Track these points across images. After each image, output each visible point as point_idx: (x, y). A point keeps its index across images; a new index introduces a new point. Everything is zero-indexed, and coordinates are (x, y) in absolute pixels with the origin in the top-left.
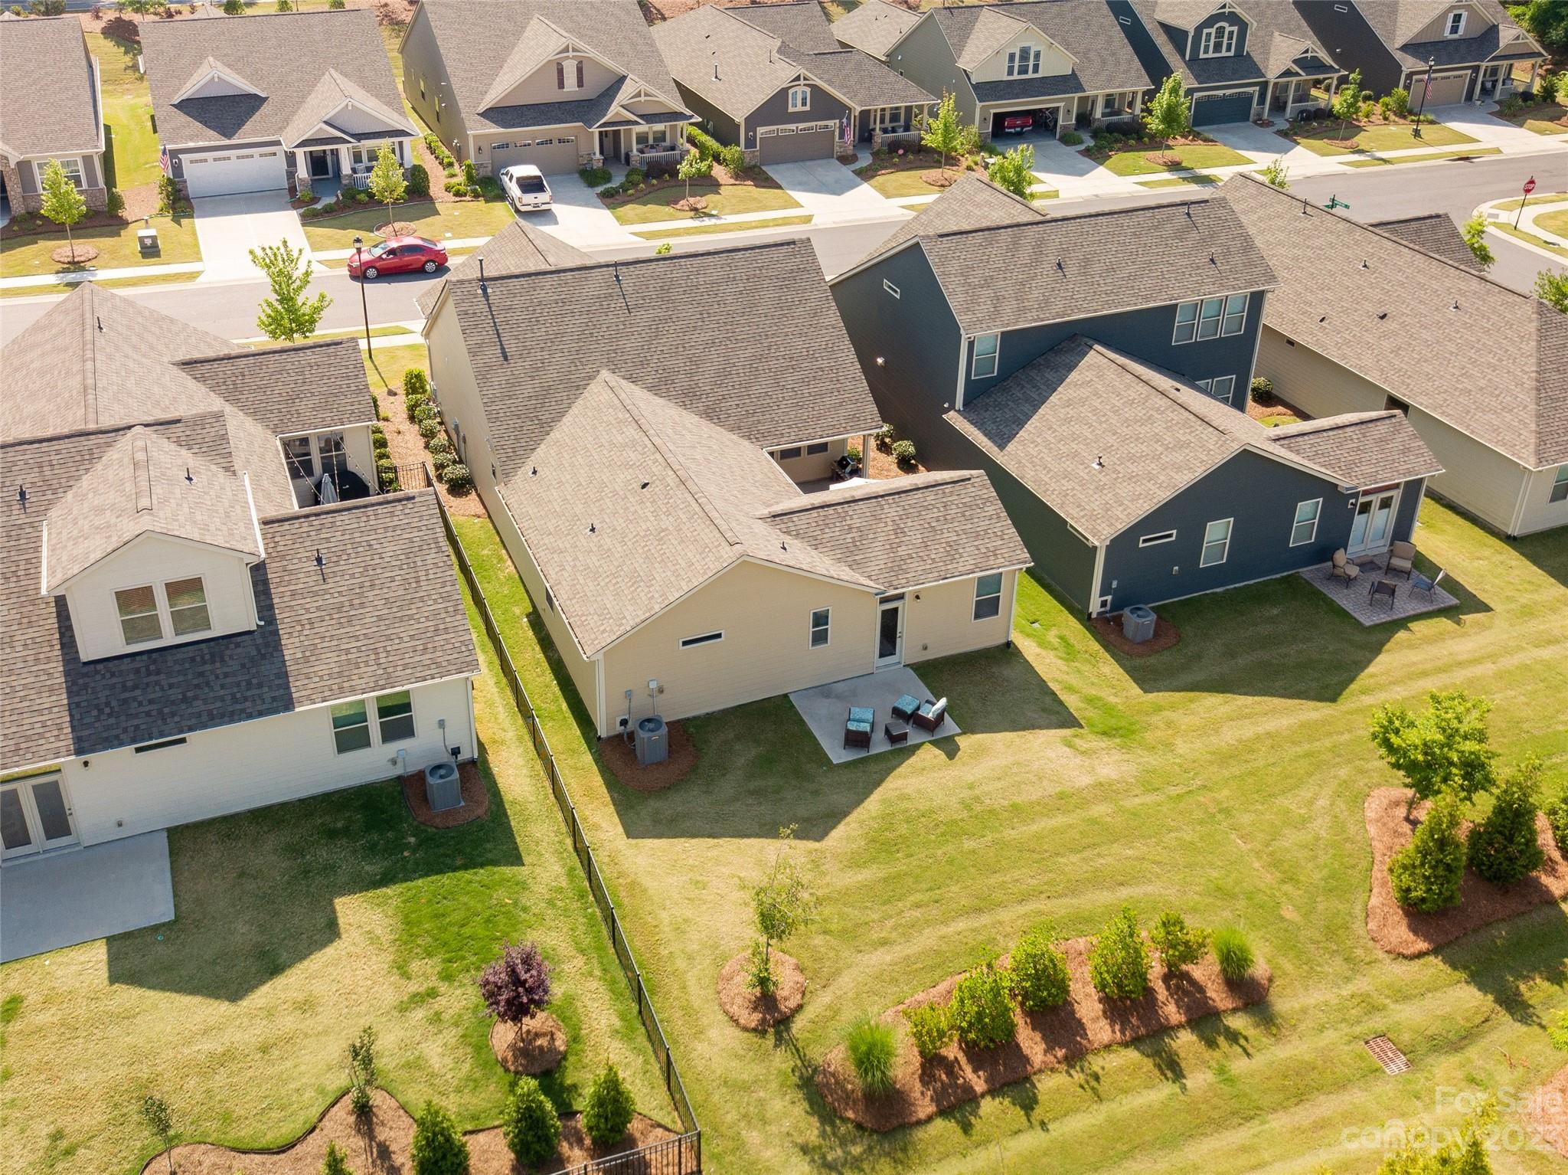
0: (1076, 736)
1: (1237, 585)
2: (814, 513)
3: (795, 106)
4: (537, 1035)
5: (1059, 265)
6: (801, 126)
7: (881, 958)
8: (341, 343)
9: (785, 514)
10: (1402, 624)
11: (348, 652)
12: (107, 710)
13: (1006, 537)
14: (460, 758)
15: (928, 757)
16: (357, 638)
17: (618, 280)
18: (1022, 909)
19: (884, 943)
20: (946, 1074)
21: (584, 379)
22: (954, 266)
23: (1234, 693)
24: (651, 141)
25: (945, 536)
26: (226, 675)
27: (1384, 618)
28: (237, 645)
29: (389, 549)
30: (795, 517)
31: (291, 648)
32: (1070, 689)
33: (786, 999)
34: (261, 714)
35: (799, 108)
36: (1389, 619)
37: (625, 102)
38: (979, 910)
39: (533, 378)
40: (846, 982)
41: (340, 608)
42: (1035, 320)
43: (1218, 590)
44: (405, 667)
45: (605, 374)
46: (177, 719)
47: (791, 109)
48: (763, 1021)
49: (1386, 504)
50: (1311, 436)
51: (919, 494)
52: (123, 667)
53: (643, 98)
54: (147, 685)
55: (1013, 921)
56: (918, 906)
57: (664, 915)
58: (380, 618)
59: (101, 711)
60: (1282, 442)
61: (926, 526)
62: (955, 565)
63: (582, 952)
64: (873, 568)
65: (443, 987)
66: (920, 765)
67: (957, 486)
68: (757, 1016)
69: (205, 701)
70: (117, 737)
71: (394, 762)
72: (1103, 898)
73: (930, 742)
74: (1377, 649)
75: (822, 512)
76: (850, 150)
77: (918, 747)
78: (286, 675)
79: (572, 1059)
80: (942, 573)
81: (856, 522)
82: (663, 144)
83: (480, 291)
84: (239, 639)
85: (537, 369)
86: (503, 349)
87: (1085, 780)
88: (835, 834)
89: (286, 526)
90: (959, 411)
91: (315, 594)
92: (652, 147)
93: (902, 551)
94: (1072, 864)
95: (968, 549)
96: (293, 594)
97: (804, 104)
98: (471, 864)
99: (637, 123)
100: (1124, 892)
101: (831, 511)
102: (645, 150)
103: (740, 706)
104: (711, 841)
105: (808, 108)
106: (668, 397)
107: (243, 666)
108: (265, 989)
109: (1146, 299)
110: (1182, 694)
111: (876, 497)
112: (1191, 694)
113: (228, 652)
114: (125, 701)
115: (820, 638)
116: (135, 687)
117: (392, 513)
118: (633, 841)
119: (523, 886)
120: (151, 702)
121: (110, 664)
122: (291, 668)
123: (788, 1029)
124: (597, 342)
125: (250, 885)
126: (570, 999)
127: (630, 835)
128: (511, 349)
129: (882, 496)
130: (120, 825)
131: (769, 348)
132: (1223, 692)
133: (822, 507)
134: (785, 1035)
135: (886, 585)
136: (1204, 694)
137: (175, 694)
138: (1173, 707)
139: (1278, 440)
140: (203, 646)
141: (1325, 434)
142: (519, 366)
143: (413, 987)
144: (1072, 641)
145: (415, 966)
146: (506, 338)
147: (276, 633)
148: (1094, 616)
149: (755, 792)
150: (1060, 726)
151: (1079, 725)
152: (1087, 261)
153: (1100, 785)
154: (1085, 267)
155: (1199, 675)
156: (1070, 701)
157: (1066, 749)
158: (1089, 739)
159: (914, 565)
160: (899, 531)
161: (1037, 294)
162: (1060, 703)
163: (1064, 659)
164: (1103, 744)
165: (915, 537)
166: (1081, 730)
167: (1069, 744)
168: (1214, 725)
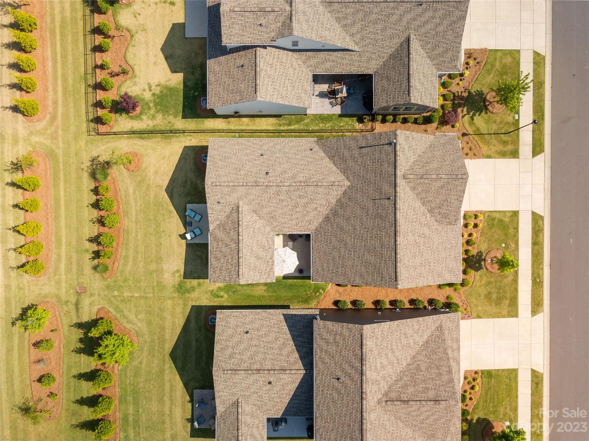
0: (181, 275)
5: (338, 380)
7: (131, 190)
11: (219, 74)
15: (182, 229)
16: (221, 76)
17: (389, 199)
19: (134, 193)
21: (347, 175)
22: (346, 333)
25: (223, 259)
29: (242, 86)
30: (237, 213)
31: (222, 59)
32: (199, 284)
36: (195, 399)
39: (351, 157)
40: (128, 181)
41: (229, 72)
44: (212, 89)
45: (347, 183)
56: (141, 205)
57: (159, 147)
58: (225, 82)
61: (227, 255)
62: (213, 257)
63: (154, 126)
64: (217, 231)
65: (151, 93)
66: (180, 226)
67: (237, 272)
69: (214, 37)
70: (210, 16)
75: (237, 223)
77: (185, 228)
78: (216, 57)
80: (211, 252)
81: (232, 233)
85: (354, 159)
86: (364, 147)
87: (165, 267)
88: (166, 195)
89: (254, 56)
90: (316, 315)
91: (234, 65)
93: (220, 243)
95: (217, 264)
96: (235, 59)
98: (184, 107)
101: (237, 226)
106: (335, 205)
110: (187, 315)
117: (252, 87)
118: (183, 147)
119: (175, 117)
122: (218, 58)
124: (362, 183)
125: (193, 55)
126: (142, 120)
127: (185, 147)
128: (364, 151)
131: (349, 251)
142: (356, 153)
143: (153, 87)
144: (220, 299)
145: (159, 88)
146: (369, 149)
149: (186, 181)
150: (184, 273)
151: (184, 278)
152: (339, 393)
153: (162, 271)
154: (336, 390)
155: (193, 325)
156: (195, 282)
157: (176, 269)
158: (178, 278)
159: (216, 244)
160: (227, 245)
161: (327, 360)
162: (195, 278)
163: (212, 291)
164: (176, 281)
165: (224, 249)
166: (182, 277)
167: (178, 271)
168: (173, 315)
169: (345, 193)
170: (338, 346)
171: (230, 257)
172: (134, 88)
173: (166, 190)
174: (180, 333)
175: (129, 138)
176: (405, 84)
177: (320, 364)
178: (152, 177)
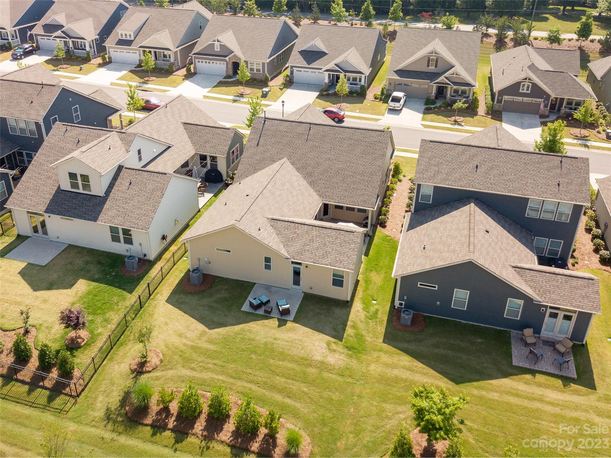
0: (334, 343)
1: (474, 323)
2: (287, 223)
3: (523, 90)
4: (80, 338)
5: (477, 166)
6: (525, 99)
8: (229, 129)
9: (276, 220)
10: (533, 372)
11: (119, 211)
12: (57, 204)
13: (350, 258)
14: (145, 258)
15: (272, 323)
16: (124, 209)
17: (310, 129)
18: (246, 385)
19: (193, 369)
20: (165, 416)
21: (277, 159)
22: (428, 155)
23: (417, 360)
24: (460, 93)
25: (327, 248)
26: (88, 206)
27: (527, 366)
28: (96, 199)
29: (150, 187)
30: (279, 222)
32: (353, 327)
33: (148, 367)
34: (88, 220)
35: (525, 91)
36: (529, 367)
37: (446, 76)
38: (232, 377)
39: (262, 154)
40: (169, 373)
41: (126, 199)
42: (449, 185)
43: (463, 321)
44: (130, 222)
45: (285, 159)
46: (70, 213)
47: (521, 91)
48: (136, 369)
49: (567, 318)
50: (535, 272)
51: (330, 231)
52: (68, 194)
53: (455, 76)
54: (70, 201)
55: (239, 386)
56: (215, 364)
58: (134, 205)
59: (56, 203)
60: (517, 269)
61: (323, 242)
62: (322, 260)
64: (291, 249)
66: (267, 324)
67: (347, 233)
68: (135, 367)
69: (79, 211)
70: (55, 212)
71: (127, 251)
72: (278, 398)
73: (278, 319)
74: (506, 375)
75: (290, 224)
76: (547, 113)
77: (272, 318)
78: (101, 212)
79: (82, 349)
80: (315, 261)
81: (299, 232)
82: (465, 95)
83: (263, 122)
84: (97, 197)
85: (265, 152)
86: (259, 142)
87: (318, 357)
89: (130, 171)
90: (412, 213)
91: (123, 192)
92: (460, 95)
93: (307, 248)
94: (279, 380)
95: (331, 256)
96: (118, 190)
97: (527, 90)
99: (450, 85)
100: (288, 401)
101: (293, 224)
102: (456, 96)
103: (238, 280)
104: (183, 314)
105: (529, 92)
106: (301, 173)
107: (93, 205)
108: (42, 292)
109: (510, 191)
110: (396, 349)
111: (313, 226)
112: (399, 352)
113: (93, 200)
114: (62, 203)
115: (268, 267)
116: (67, 201)
117: (157, 178)
118: (165, 303)
119: (124, 299)
120: (68, 206)
121: (66, 192)
122: (103, 210)
123: (140, 376)
124: (290, 148)
127: (166, 301)
128: (261, 143)
129: (316, 226)
130: (58, 238)
132: (413, 357)
133: (291, 222)
134: (138, 377)
135: (292, 257)
136: (404, 354)
137: (74, 206)
138: (386, 352)
139: (515, 267)
140: (89, 196)
141: (544, 274)
142: (260, 149)
144: (379, 313)
146: (262, 138)
147: (107, 199)
148: (396, 307)
149: (211, 307)
150: (333, 337)
151: (341, 341)
152: (492, 168)
153: (322, 362)
154: (489, 170)
155: (412, 347)
156: (349, 331)
157: (325, 345)
158: (339, 347)
159: (307, 254)
160: (312, 240)
161: (457, 175)
162: (344, 330)
163: (367, 317)
164: (342, 351)
165: (316, 245)
166: (340, 342)
167: (328, 344)
168: (394, 366)
169: (293, 164)
170: (441, 163)
171: (327, 239)
172: (53, 331)
173: (209, 329)
174: (422, 363)
175: (111, 360)
176: (218, 131)
177: (461, 183)
178: (184, 341)
